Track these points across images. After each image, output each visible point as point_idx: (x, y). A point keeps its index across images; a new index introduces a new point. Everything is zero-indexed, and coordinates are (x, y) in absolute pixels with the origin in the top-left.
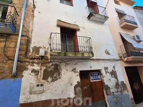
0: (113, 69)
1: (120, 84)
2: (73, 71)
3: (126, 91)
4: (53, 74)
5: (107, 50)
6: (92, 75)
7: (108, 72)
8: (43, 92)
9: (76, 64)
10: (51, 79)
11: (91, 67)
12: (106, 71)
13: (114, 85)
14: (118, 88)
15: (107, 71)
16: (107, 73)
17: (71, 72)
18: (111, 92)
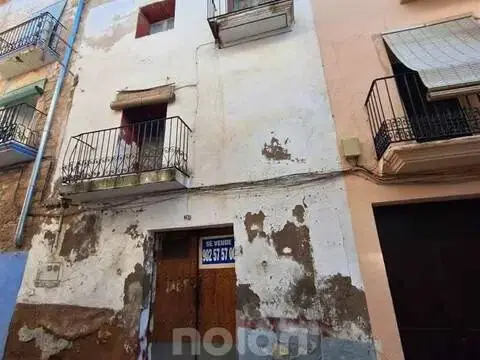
0: (294, 220)
1: (320, 286)
2: (128, 231)
3: (353, 325)
4: (80, 243)
5: (274, 140)
6: (209, 244)
7: (263, 234)
8: (56, 285)
9: (141, 211)
10: (76, 254)
11: (188, 218)
12: (254, 227)
13: (286, 288)
14: (308, 305)
15: (256, 231)
16: (257, 240)
17: (122, 237)
18: (263, 315)
